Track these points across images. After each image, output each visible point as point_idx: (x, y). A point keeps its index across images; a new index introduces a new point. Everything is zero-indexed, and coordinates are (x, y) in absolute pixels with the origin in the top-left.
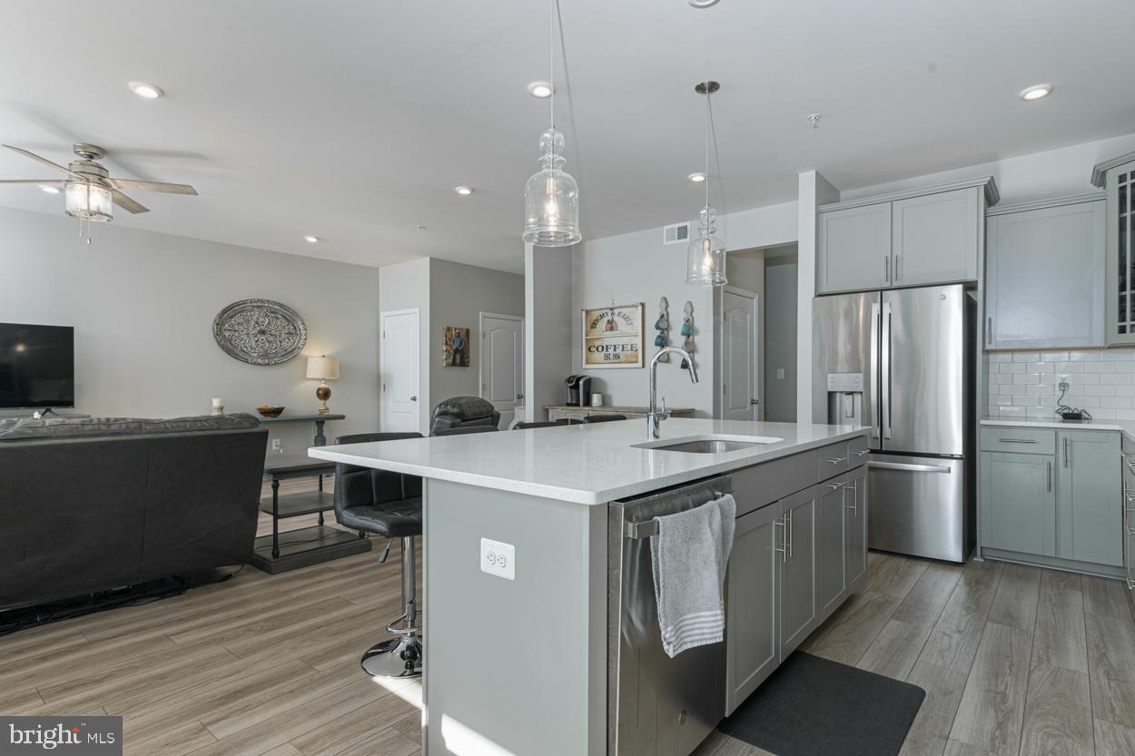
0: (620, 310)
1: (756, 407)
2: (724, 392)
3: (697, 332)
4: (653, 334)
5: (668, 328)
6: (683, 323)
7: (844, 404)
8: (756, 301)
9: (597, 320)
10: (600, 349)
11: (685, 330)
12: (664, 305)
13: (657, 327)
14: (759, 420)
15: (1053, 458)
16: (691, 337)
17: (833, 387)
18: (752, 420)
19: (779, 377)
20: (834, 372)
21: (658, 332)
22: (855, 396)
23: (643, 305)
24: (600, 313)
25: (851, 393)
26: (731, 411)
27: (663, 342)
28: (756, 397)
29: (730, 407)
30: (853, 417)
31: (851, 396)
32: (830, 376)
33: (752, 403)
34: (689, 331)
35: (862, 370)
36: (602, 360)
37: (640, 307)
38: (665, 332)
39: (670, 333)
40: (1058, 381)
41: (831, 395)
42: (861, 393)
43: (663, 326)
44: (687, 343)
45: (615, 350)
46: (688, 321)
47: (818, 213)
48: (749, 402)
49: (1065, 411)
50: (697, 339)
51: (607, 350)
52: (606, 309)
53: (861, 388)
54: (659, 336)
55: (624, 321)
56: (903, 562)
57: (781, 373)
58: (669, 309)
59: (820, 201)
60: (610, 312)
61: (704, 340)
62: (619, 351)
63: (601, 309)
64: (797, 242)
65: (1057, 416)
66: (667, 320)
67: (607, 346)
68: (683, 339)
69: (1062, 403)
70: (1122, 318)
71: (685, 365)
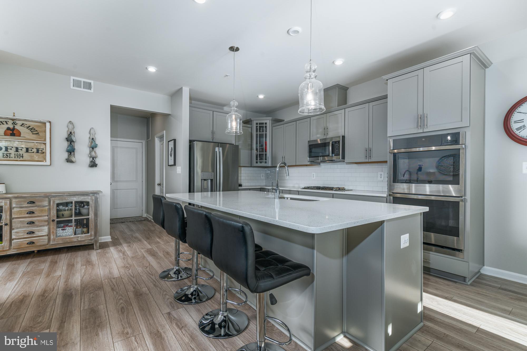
0: (24, 122)
3: (99, 147)
6: (89, 140)
11: (89, 144)
12: (71, 126)
13: (67, 140)
16: (95, 149)
17: (203, 177)
23: (50, 123)
37: (48, 124)
38: (72, 144)
44: (91, 153)
45: (17, 151)
46: (92, 139)
50: (99, 151)
51: (6, 150)
53: (213, 178)
54: (67, 146)
55: (28, 131)
58: (75, 129)
62: (22, 152)
67: (6, 148)
70: (257, 160)
71: (93, 165)
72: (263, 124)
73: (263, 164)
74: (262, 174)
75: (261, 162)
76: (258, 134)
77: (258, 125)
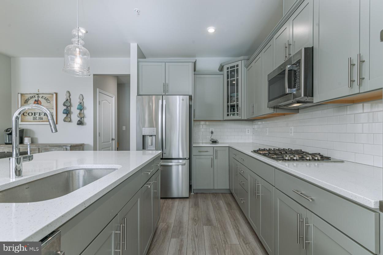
0: (43, 95)
1: (114, 141)
2: (99, 136)
3: (86, 109)
4: (61, 108)
5: (70, 106)
6: (78, 104)
7: (149, 140)
8: (114, 99)
9: (29, 99)
10: (30, 114)
11: (79, 107)
12: (68, 95)
13: (64, 105)
14: (115, 150)
15: (213, 156)
16: (82, 111)
17: (144, 133)
18: (112, 150)
19: (123, 129)
20: (144, 127)
21: (65, 108)
22: (153, 137)
23: (56, 94)
24: (31, 95)
25: (151, 136)
26: (102, 144)
27: (67, 112)
28: (114, 137)
29: (102, 142)
30: (152, 145)
31: (151, 137)
32: (143, 128)
33: (112, 140)
34: (81, 108)
35: (155, 126)
36: (32, 120)
37: (55, 95)
38: (69, 107)
39: (72, 108)
40: (211, 131)
41: (144, 136)
42: (155, 135)
43: (68, 105)
44: (80, 114)
45: (40, 115)
46: (81, 103)
47: (138, 62)
48: (111, 139)
49: (212, 140)
50: (86, 112)
51: (35, 115)
52: (34, 94)
53: (155, 134)
54: (65, 110)
55: (45, 101)
56: (170, 201)
57: (124, 128)
58: (71, 97)
59: (139, 57)
60: (36, 96)
61: (89, 113)
62: (42, 116)
63: (30, 94)
64: (130, 74)
65: (210, 142)
66: (70, 102)
67: (35, 113)
68: (78, 111)
69: (212, 138)
70: (228, 112)
71: (80, 123)
72: (234, 67)
73: (236, 117)
74: (247, 130)
75: (234, 115)
76: (229, 81)
77: (229, 70)
